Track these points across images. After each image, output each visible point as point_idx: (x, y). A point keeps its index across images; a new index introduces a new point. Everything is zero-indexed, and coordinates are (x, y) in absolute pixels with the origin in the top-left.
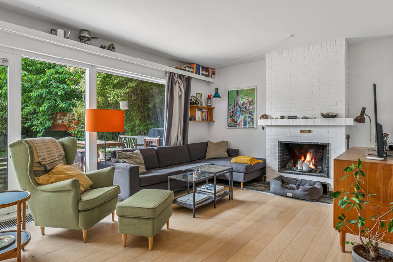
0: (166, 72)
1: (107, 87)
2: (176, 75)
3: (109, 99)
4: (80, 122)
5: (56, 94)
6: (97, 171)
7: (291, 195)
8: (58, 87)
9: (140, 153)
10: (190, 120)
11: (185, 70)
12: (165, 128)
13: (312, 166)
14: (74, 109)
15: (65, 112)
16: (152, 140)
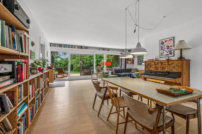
0: (120, 53)
1: (109, 56)
4: (103, 64)
5: (98, 57)
6: (106, 72)
9: (114, 70)
10: (127, 63)
12: (120, 65)
14: (102, 61)
15: (100, 61)
16: (118, 68)
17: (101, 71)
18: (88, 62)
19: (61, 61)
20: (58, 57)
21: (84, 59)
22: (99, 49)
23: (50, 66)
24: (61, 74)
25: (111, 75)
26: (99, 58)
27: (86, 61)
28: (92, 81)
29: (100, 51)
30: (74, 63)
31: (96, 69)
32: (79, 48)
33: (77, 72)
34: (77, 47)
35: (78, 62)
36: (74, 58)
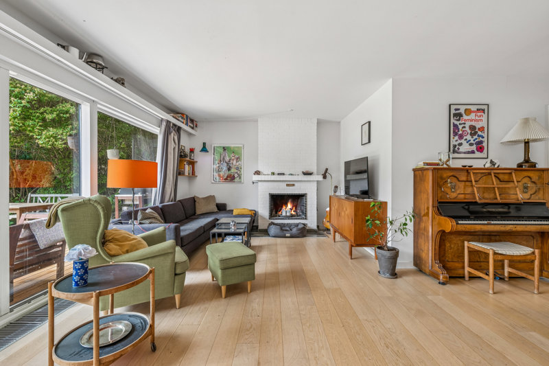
0: (162, 120)
2: (172, 125)
7: (288, 235)
10: (181, 174)
13: (293, 213)
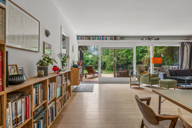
0: (180, 42)
1: (157, 48)
2: (185, 43)
3: (158, 53)
6: (154, 74)
8: (139, 49)
9: (168, 71)
11: (190, 40)
12: (180, 63)
14: (145, 56)
15: (141, 57)
16: (175, 67)
17: (145, 71)
18: (125, 58)
19: (92, 58)
20: (90, 54)
21: (119, 54)
22: (141, 38)
23: (76, 64)
24: (91, 74)
25: (162, 80)
26: (141, 53)
27: (122, 57)
28: (131, 86)
29: (144, 41)
30: (107, 59)
31: (136, 68)
32: (112, 40)
33: (110, 71)
34: (109, 38)
35: (111, 58)
36: (107, 55)
